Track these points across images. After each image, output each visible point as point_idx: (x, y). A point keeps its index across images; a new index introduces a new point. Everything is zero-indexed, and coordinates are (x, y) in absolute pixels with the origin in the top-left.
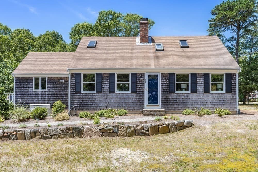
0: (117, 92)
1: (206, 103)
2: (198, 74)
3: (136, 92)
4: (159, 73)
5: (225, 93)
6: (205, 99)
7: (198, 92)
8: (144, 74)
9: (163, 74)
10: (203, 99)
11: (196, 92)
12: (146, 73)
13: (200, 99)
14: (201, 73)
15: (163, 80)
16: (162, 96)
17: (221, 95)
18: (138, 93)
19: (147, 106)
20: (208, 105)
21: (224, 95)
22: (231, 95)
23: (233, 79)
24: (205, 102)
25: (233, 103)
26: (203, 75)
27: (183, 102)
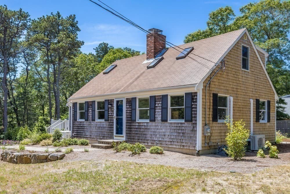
0: (97, 120)
1: (165, 135)
2: (157, 96)
3: (108, 121)
4: (124, 98)
5: (184, 122)
6: (163, 131)
7: (156, 121)
8: (114, 99)
9: (127, 98)
10: (161, 131)
11: (154, 121)
12: (115, 99)
13: (158, 131)
14: (160, 96)
15: (127, 107)
16: (127, 125)
17: (180, 125)
18: (109, 121)
19: (115, 136)
20: (166, 138)
21: (183, 125)
22: (192, 125)
23: (194, 101)
24: (163, 134)
25: (193, 137)
26: (161, 97)
27: (143, 133)
